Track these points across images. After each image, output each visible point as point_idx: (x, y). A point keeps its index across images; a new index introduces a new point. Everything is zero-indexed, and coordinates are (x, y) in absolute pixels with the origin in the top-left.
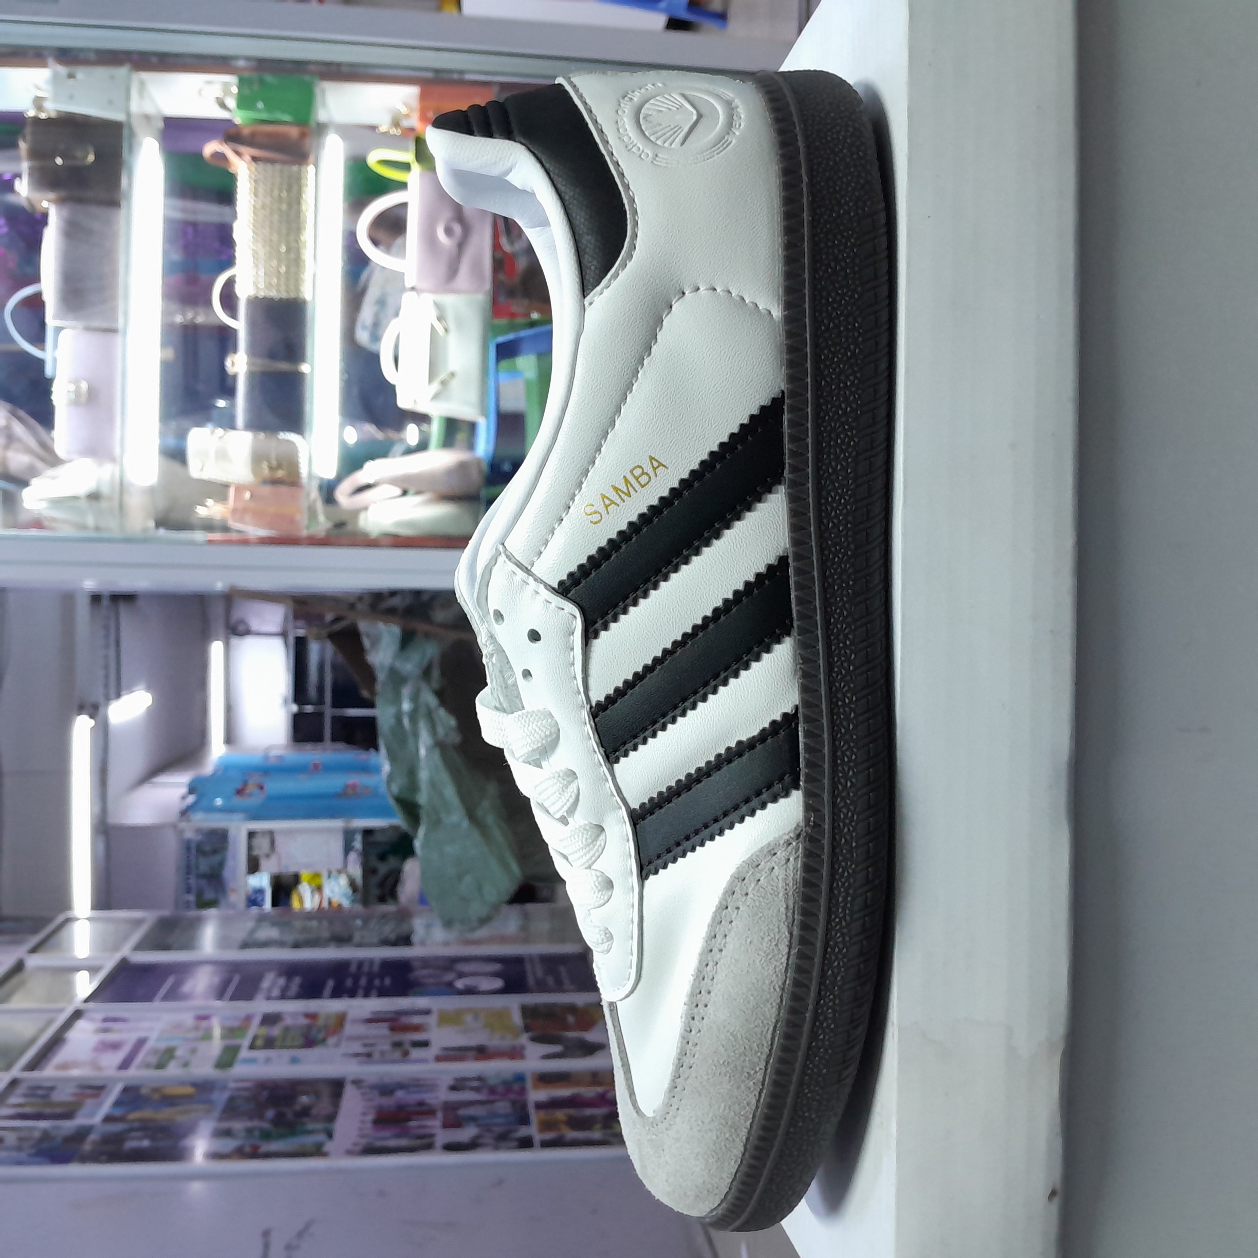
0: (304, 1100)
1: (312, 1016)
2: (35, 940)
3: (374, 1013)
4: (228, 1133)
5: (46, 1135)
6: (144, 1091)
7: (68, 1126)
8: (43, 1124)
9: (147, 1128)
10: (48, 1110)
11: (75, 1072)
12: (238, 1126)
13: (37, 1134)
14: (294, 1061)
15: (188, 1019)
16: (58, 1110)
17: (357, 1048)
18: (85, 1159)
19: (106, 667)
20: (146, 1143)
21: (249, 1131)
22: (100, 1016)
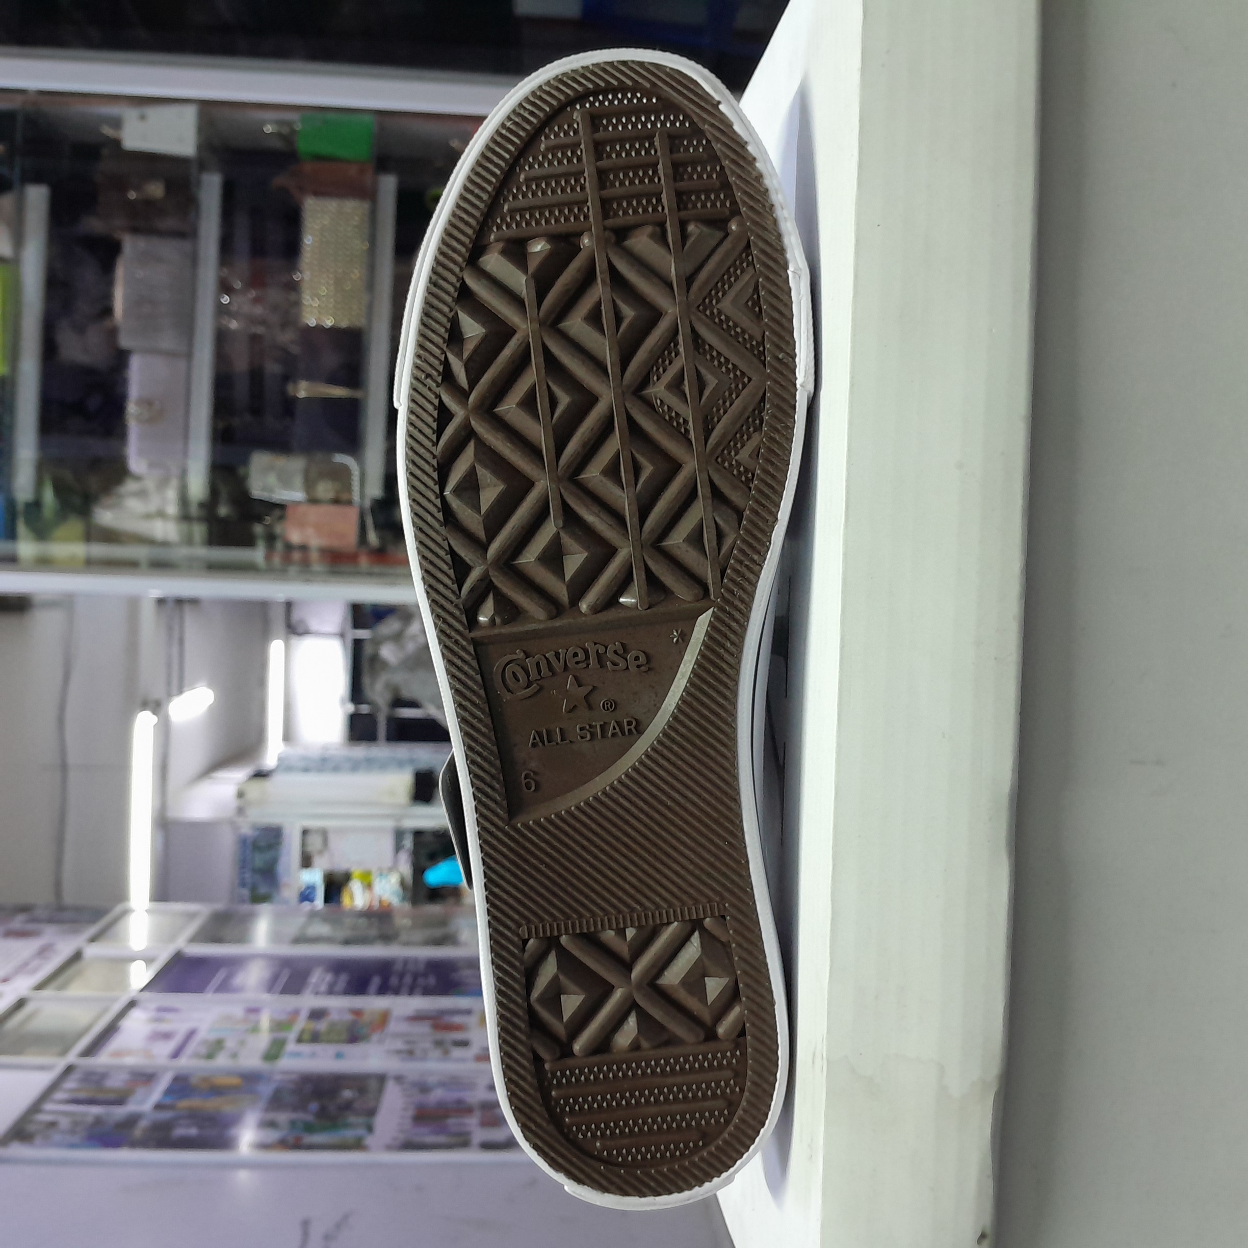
0: (347, 1094)
1: (358, 1013)
2: (93, 930)
3: (418, 1011)
4: (271, 1124)
5: (98, 1121)
6: (194, 1081)
7: (120, 1112)
8: (96, 1110)
9: (195, 1116)
10: (101, 1096)
11: (130, 1061)
12: (283, 1117)
13: (90, 1119)
14: (339, 1056)
15: (238, 1011)
16: (112, 1096)
17: (399, 1045)
18: (135, 1144)
19: (169, 665)
20: (193, 1131)
21: (293, 1123)
22: (153, 1006)
